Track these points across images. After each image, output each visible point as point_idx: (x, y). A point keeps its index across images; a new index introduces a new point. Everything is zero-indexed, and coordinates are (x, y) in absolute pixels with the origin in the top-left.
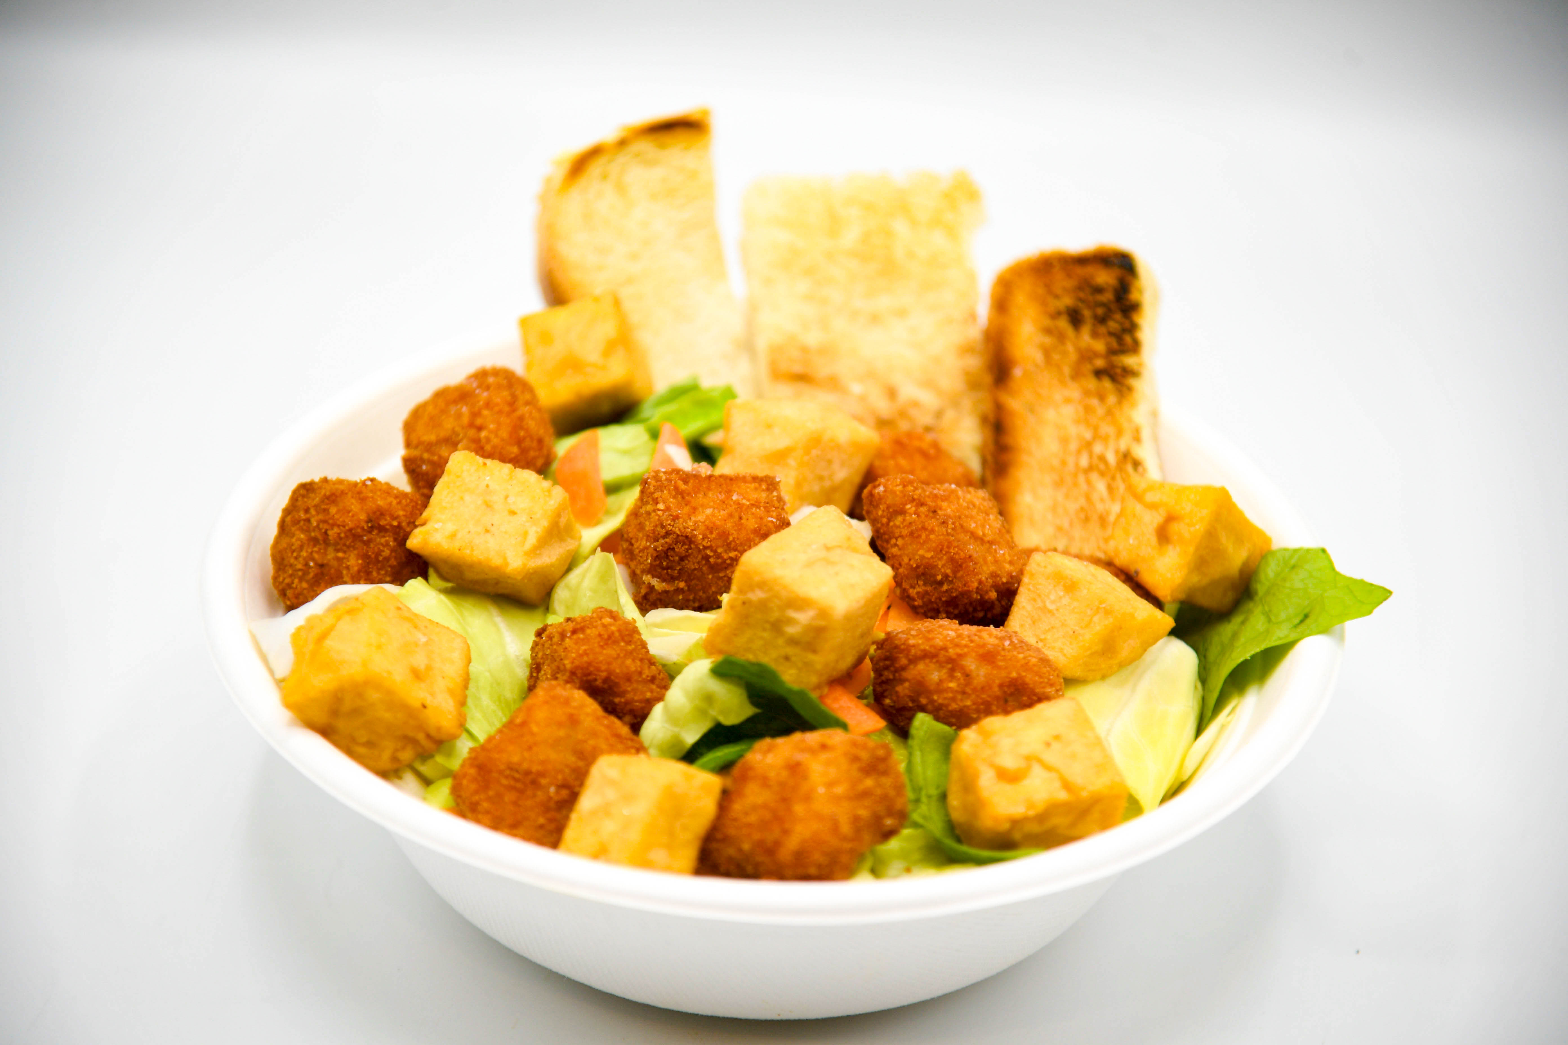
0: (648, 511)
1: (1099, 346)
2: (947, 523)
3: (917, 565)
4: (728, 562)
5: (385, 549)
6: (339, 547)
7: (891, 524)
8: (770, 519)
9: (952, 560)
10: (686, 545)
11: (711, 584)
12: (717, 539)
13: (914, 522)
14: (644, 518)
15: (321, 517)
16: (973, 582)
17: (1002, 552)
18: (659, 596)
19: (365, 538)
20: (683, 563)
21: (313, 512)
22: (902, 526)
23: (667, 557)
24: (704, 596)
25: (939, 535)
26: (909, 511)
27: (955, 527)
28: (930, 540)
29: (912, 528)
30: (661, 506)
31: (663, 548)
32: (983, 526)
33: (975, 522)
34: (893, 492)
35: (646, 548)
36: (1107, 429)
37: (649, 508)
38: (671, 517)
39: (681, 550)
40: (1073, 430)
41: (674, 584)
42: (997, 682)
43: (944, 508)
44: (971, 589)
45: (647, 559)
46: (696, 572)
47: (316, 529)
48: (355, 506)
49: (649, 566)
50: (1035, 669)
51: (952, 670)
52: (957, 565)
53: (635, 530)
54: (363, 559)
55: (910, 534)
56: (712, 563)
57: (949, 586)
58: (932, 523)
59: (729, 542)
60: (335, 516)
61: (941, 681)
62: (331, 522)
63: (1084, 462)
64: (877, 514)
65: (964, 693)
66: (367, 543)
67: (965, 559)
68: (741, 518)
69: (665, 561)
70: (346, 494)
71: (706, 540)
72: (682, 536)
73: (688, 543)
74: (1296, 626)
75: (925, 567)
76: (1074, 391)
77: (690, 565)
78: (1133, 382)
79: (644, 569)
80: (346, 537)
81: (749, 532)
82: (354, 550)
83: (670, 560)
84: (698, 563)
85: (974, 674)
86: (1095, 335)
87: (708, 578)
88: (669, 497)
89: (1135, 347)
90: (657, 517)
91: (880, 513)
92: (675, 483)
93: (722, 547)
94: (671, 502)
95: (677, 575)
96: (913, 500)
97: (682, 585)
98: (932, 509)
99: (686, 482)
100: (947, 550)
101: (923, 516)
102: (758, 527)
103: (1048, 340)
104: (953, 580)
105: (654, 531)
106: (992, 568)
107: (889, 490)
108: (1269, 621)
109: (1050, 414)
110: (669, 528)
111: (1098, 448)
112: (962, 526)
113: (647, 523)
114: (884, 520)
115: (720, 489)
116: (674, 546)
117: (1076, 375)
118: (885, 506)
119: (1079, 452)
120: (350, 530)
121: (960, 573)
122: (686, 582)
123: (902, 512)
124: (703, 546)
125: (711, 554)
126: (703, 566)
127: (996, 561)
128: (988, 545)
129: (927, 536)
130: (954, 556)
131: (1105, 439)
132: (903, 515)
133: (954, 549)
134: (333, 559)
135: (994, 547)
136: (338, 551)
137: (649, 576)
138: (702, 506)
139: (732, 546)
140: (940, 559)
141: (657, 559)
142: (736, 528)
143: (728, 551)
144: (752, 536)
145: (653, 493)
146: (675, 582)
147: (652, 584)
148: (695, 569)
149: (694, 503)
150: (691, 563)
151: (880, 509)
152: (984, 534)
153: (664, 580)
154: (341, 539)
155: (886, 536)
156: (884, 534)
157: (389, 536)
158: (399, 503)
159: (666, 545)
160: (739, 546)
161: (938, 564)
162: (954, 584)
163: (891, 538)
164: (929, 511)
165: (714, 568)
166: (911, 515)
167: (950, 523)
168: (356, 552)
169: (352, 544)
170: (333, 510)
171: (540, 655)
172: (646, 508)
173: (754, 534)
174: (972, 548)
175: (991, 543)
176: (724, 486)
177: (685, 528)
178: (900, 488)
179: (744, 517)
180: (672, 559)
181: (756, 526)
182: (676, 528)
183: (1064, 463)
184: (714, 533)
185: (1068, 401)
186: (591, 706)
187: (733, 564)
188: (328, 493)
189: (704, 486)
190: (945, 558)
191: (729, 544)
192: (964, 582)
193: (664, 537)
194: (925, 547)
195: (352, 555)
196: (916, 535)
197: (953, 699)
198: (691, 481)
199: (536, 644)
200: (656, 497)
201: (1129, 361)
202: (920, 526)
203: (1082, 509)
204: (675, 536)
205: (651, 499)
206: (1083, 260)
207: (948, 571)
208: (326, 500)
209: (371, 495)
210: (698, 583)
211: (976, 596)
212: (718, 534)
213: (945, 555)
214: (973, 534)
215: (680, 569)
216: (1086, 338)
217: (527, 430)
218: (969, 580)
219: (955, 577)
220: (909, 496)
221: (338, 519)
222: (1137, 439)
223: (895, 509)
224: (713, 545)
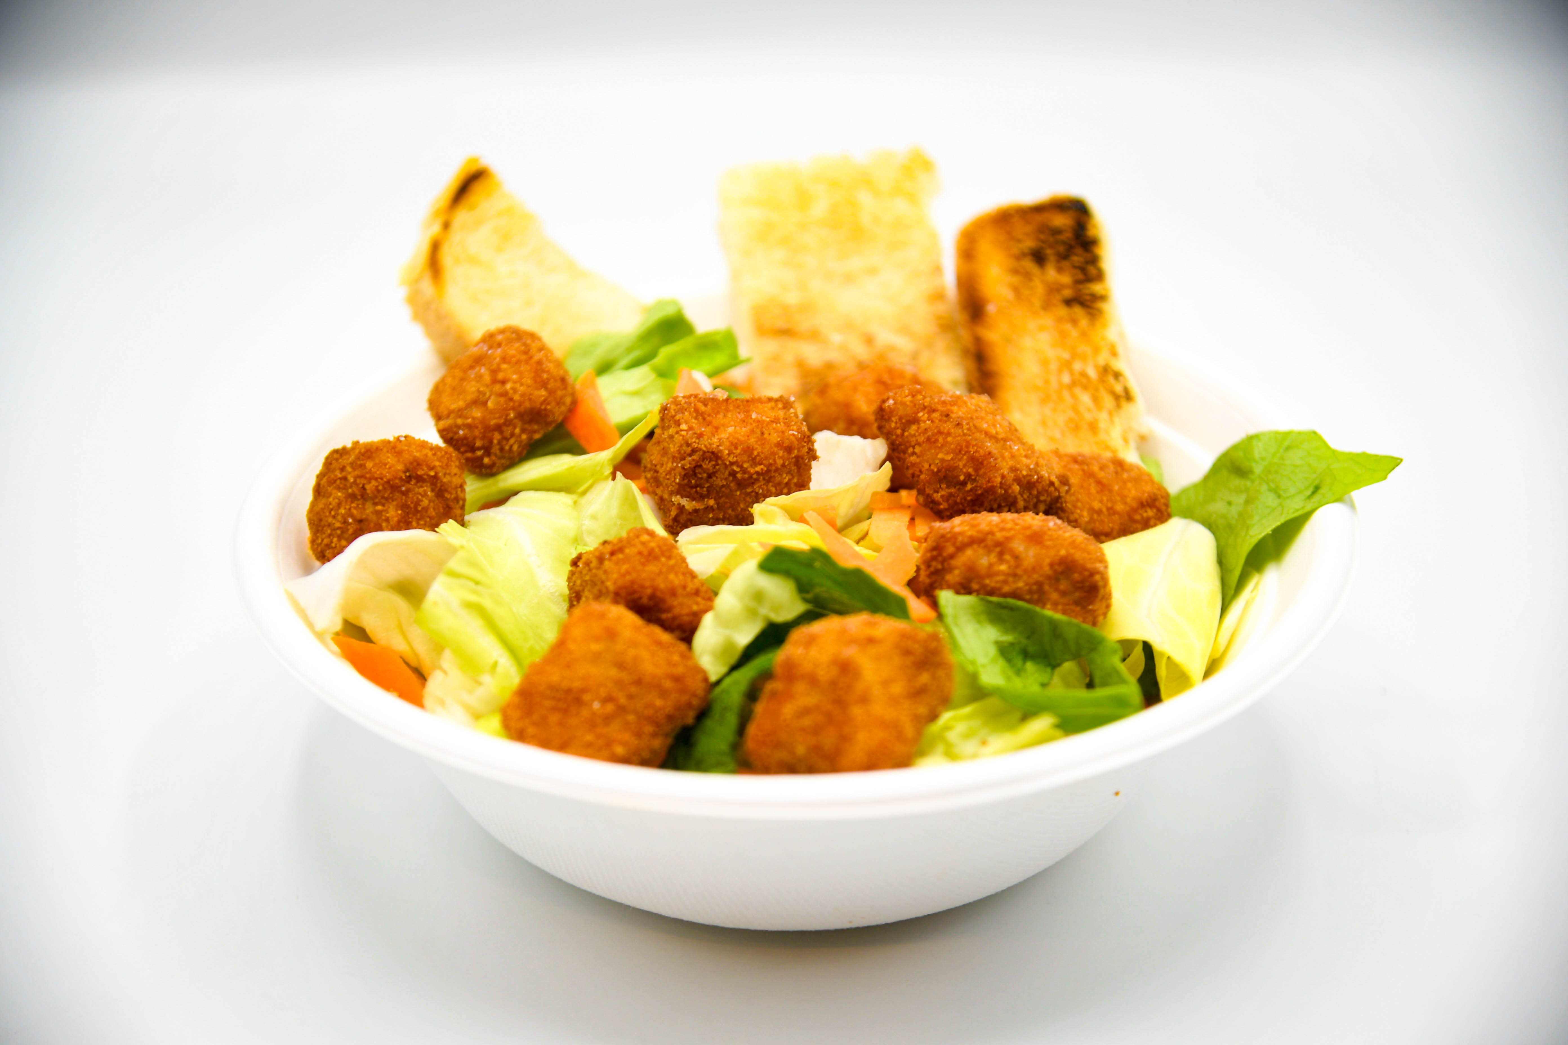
0: (670, 435)
1: (1066, 279)
2: (962, 425)
3: (938, 468)
4: (755, 476)
5: (424, 499)
6: (377, 500)
7: (906, 434)
8: (791, 432)
9: (972, 459)
10: (713, 461)
11: (740, 502)
12: (743, 454)
13: (929, 428)
14: (667, 442)
15: (357, 472)
16: (996, 477)
17: (1016, 448)
18: (689, 517)
19: (403, 489)
20: (711, 480)
21: (349, 469)
22: (917, 434)
23: (695, 474)
24: (733, 514)
25: (956, 437)
26: (922, 419)
27: (970, 427)
28: (947, 442)
29: (928, 434)
30: (684, 427)
31: (691, 465)
32: (995, 426)
33: (987, 422)
34: (903, 404)
35: (673, 469)
36: (1084, 348)
37: (672, 431)
38: (696, 435)
39: (709, 466)
40: (1051, 353)
41: (704, 502)
42: (1047, 561)
43: (955, 411)
44: (995, 485)
45: (675, 479)
46: (724, 489)
47: (353, 485)
48: (391, 460)
49: (677, 486)
50: (1082, 546)
51: (1001, 554)
52: (978, 463)
53: (659, 456)
54: (402, 510)
55: (927, 441)
56: (739, 478)
57: (972, 484)
58: (947, 426)
59: (753, 456)
60: (372, 469)
61: (991, 565)
62: (368, 476)
63: (1066, 379)
64: (890, 426)
65: (1015, 575)
66: (405, 494)
67: (985, 456)
68: (763, 434)
69: (693, 479)
70: (382, 450)
71: (732, 456)
72: (708, 452)
73: (714, 459)
74: (1309, 497)
75: (947, 470)
76: (1047, 320)
77: (719, 482)
78: (1101, 305)
79: (672, 491)
80: (385, 489)
81: (773, 446)
82: (393, 501)
83: (698, 478)
84: (726, 479)
85: (1023, 555)
86: (1060, 270)
87: (736, 495)
88: (690, 418)
89: (1099, 276)
90: (681, 438)
91: (893, 425)
92: (695, 405)
93: (748, 462)
94: (694, 423)
95: (705, 493)
96: (925, 408)
97: (712, 502)
98: (945, 413)
99: (706, 405)
100: (966, 450)
101: (937, 421)
102: (780, 440)
103: (1016, 280)
104: (976, 478)
105: (679, 452)
106: (1011, 463)
107: (899, 401)
108: (1279, 496)
109: (1027, 342)
110: (694, 446)
111: (1077, 366)
112: (975, 427)
113: (671, 446)
114: (899, 431)
115: (738, 410)
116: (701, 463)
117: (1047, 306)
118: (897, 417)
119: (1060, 371)
120: (388, 482)
121: (982, 471)
122: (715, 500)
123: (915, 421)
124: (730, 462)
125: (738, 469)
126: (730, 483)
127: (1013, 457)
128: (1002, 442)
129: (945, 439)
130: (975, 454)
131: (1083, 358)
132: (916, 424)
133: (973, 448)
134: (372, 513)
135: (1008, 443)
136: (375, 504)
137: (678, 497)
138: (723, 425)
139: (757, 460)
140: (960, 460)
141: (685, 478)
142: (759, 443)
143: (753, 466)
144: (776, 449)
145: (673, 417)
146: (704, 500)
147: (682, 504)
148: (723, 486)
149: (715, 423)
150: (719, 479)
151: (893, 421)
152: (997, 433)
153: (693, 499)
154: (379, 491)
155: (903, 447)
156: (900, 444)
157: (427, 486)
158: (434, 454)
159: (694, 463)
160: (764, 460)
161: (959, 465)
162: (978, 482)
163: (907, 448)
164: (941, 415)
165: (741, 485)
166: (925, 422)
167: (964, 423)
168: (395, 503)
169: (391, 495)
170: (369, 464)
171: (579, 582)
172: (669, 432)
173: (778, 447)
174: (989, 445)
175: (1005, 440)
176: (742, 407)
177: (710, 444)
178: (909, 398)
179: (766, 433)
180: (700, 476)
181: (779, 439)
182: (701, 445)
183: (1047, 382)
184: (739, 448)
185: (1042, 328)
186: (630, 618)
187: (760, 478)
188: (363, 450)
189: (723, 408)
190: (965, 457)
191: (754, 459)
192: (987, 479)
193: (690, 455)
194: (943, 450)
195: (391, 507)
196: (933, 440)
197: (1005, 582)
198: (710, 404)
199: (572, 573)
200: (678, 419)
201: (1096, 288)
202: (936, 431)
203: (1071, 420)
204: (701, 453)
205: (673, 423)
206: (1039, 209)
207: (970, 470)
208: (361, 457)
209: (406, 448)
210: (727, 500)
211: (1000, 491)
212: (743, 449)
213: (964, 455)
214: (986, 433)
215: (708, 487)
216: (1051, 273)
217: (548, 372)
218: (992, 476)
219: (978, 475)
220: (920, 404)
221: (376, 473)
222: (1114, 354)
223: (908, 418)
224: (739, 460)
